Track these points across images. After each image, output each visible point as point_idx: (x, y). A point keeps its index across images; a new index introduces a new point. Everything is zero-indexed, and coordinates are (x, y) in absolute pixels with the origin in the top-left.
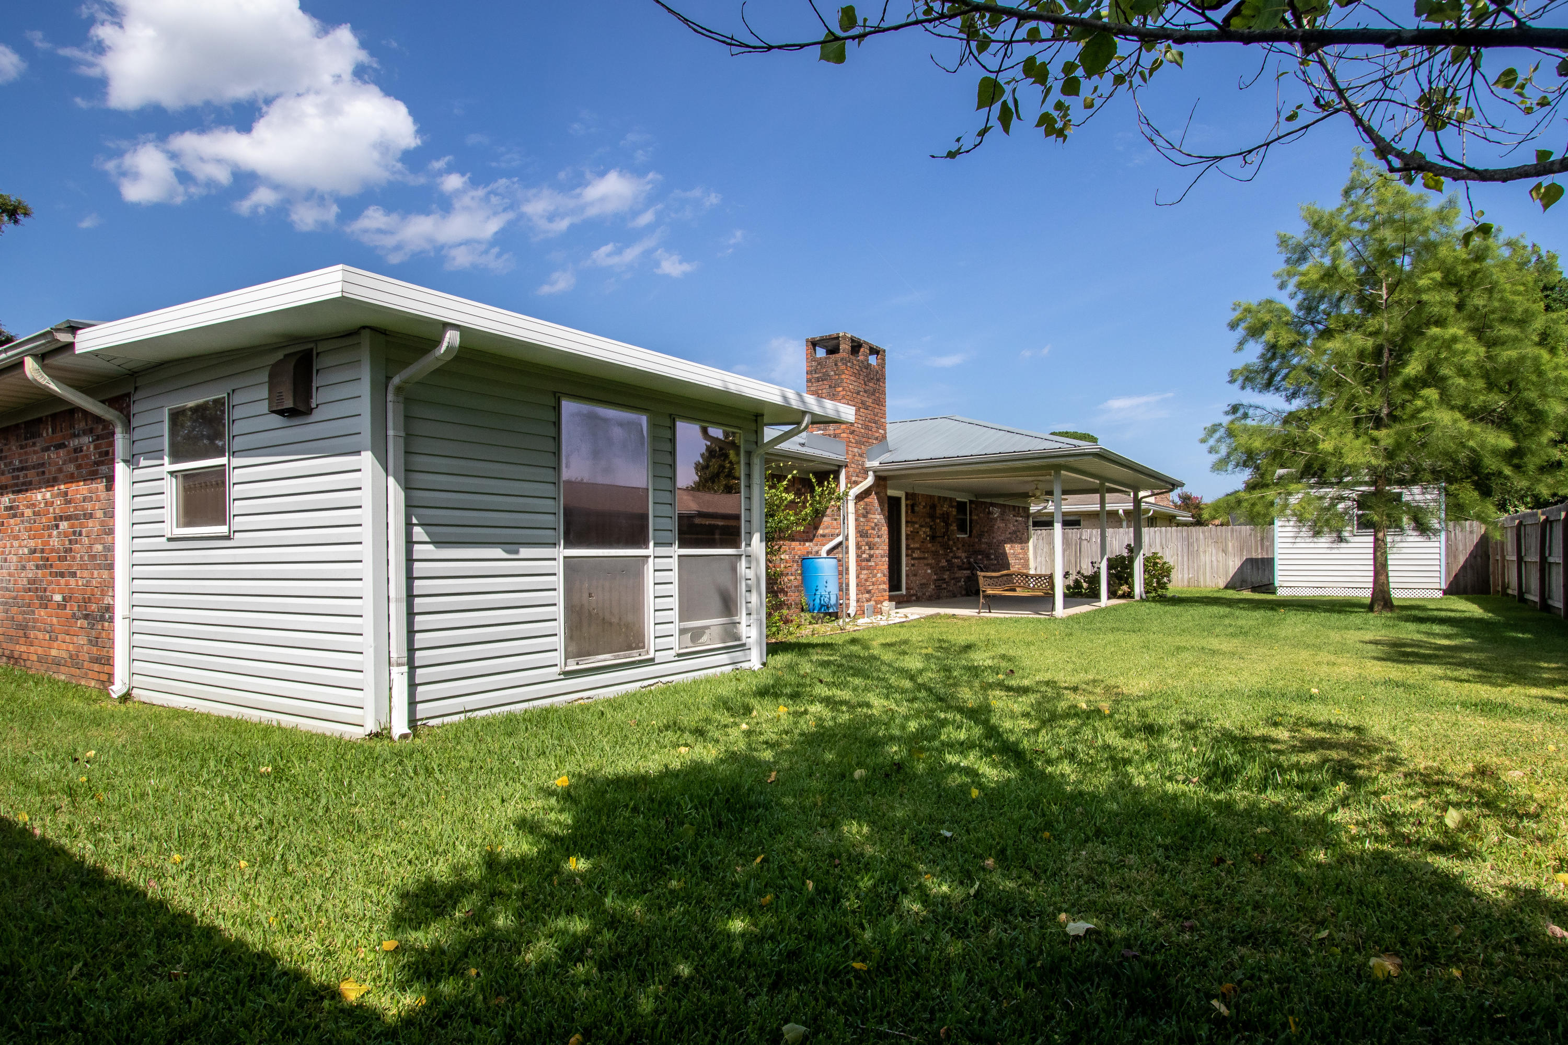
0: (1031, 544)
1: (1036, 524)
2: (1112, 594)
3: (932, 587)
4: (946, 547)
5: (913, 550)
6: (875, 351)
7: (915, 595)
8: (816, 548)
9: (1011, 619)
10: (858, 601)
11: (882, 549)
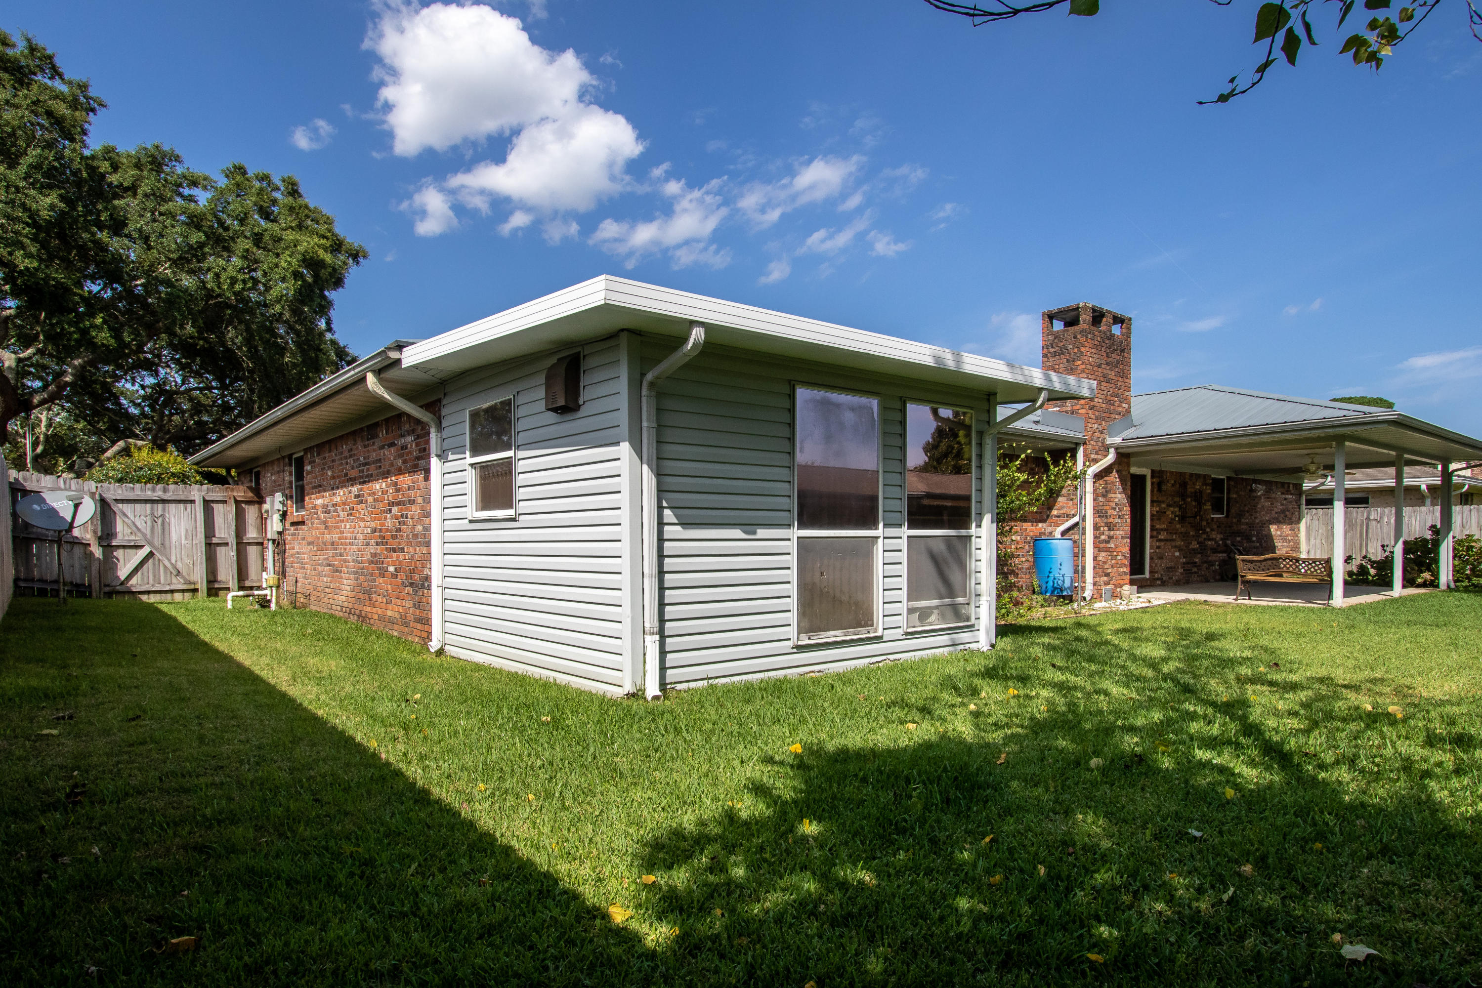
0: (1303, 525)
1: (1309, 502)
2: (1408, 582)
3: (1181, 570)
4: (1197, 528)
5: (1159, 531)
6: (1119, 320)
7: (1161, 579)
8: (1050, 529)
9: (1276, 607)
10: (1094, 584)
11: (1123, 529)
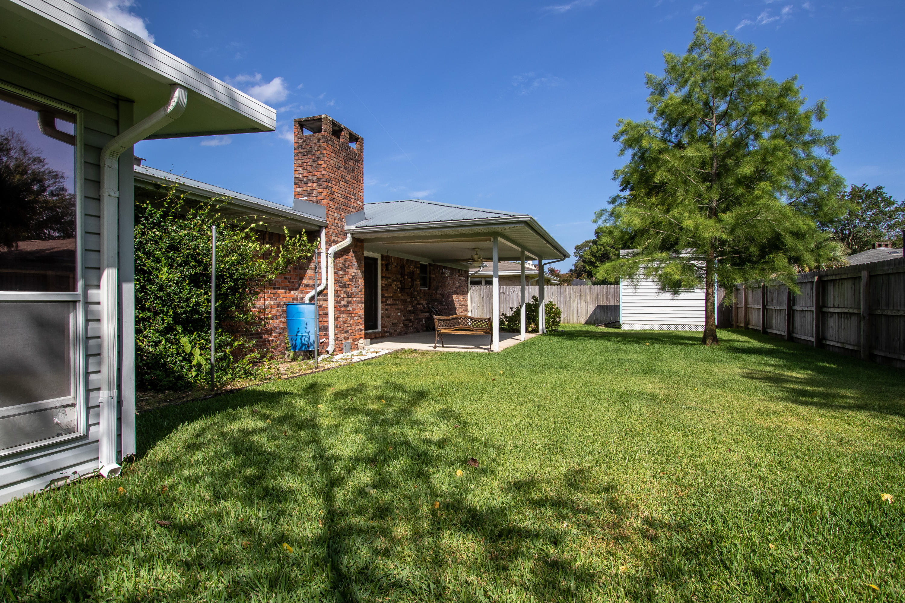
0: (469, 295)
3: (402, 325)
4: (412, 296)
5: (387, 298)
6: (354, 138)
7: (389, 332)
8: (301, 296)
10: (336, 340)
11: (359, 297)
